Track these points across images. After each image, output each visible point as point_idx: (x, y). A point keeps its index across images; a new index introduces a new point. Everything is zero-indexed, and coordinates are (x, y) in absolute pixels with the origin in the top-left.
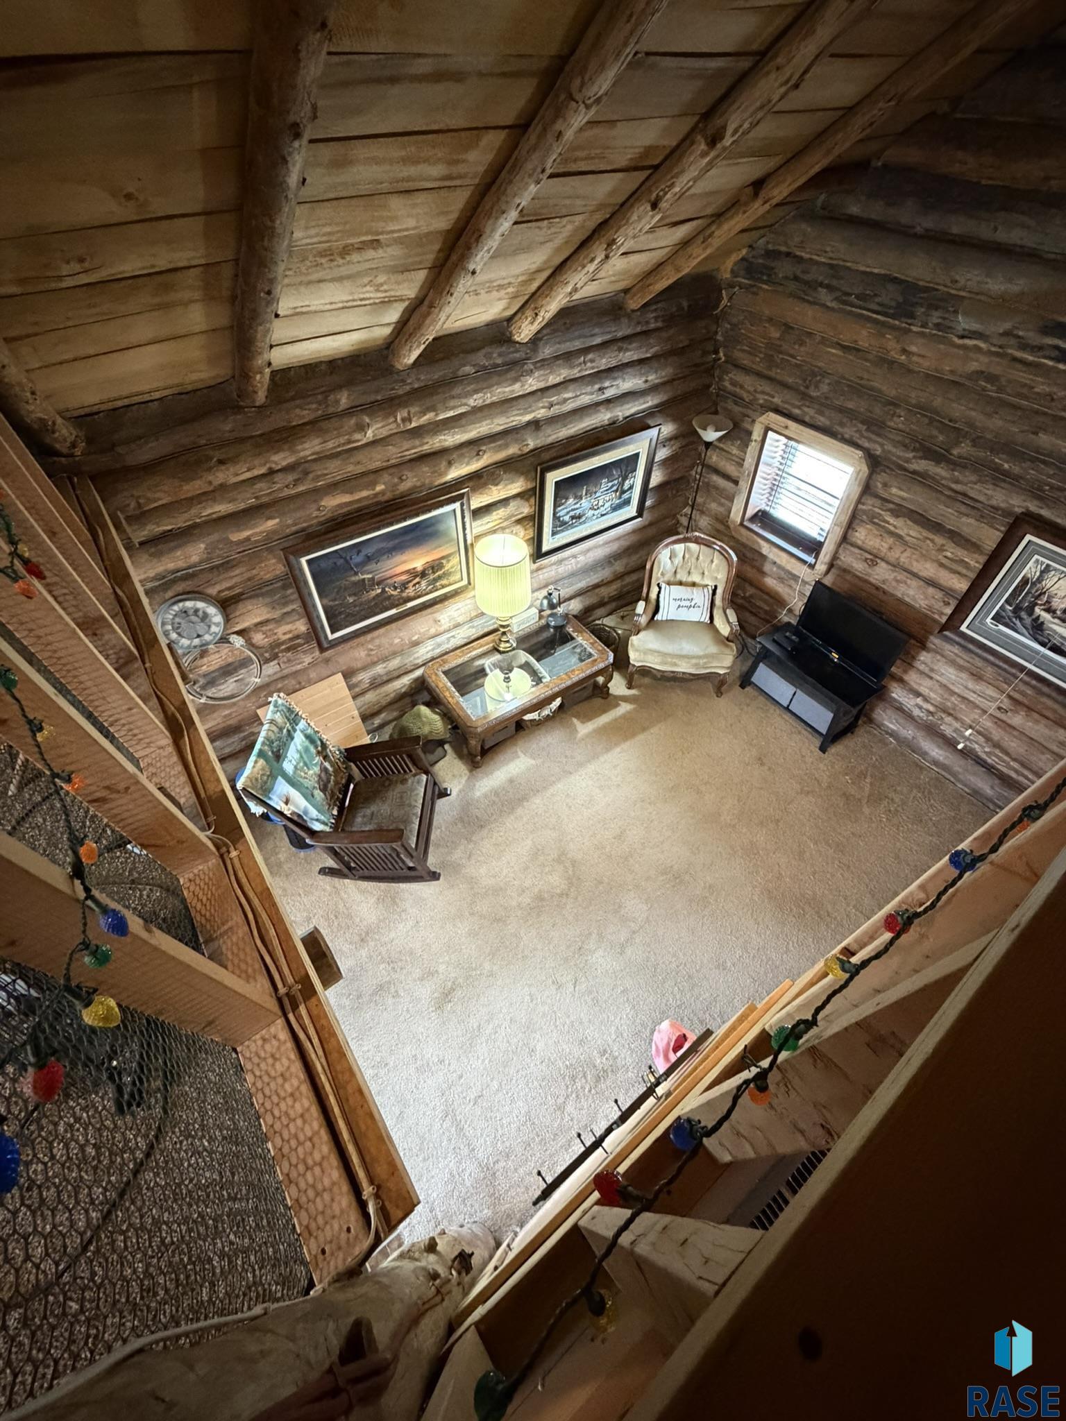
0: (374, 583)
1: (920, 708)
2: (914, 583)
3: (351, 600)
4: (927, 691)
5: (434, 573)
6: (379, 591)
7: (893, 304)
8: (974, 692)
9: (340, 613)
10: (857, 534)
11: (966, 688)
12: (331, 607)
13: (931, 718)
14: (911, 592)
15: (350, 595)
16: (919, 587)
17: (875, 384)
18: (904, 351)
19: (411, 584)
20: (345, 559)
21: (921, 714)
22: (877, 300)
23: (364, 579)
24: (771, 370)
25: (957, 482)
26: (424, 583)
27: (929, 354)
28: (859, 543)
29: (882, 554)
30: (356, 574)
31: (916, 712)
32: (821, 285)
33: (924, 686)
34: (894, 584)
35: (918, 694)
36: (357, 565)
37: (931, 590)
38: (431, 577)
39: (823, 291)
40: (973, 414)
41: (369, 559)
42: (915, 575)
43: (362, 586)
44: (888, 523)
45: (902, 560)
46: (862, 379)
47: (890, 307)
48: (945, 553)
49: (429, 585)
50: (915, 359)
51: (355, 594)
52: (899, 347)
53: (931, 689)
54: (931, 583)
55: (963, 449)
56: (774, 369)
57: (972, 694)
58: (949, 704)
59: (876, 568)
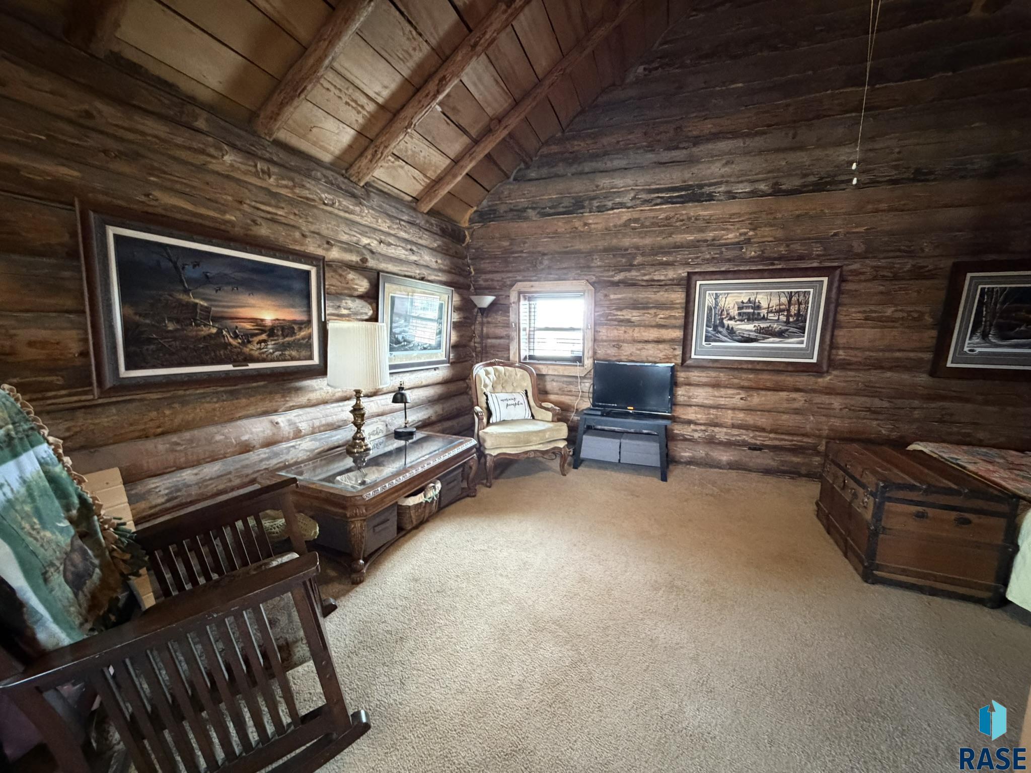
0: (208, 316)
1: (696, 431)
2: (650, 346)
3: (171, 327)
4: (694, 415)
5: (284, 336)
6: (214, 330)
7: (571, 205)
8: (722, 397)
9: (150, 341)
10: (601, 333)
11: (715, 396)
12: (138, 325)
13: (707, 434)
14: (651, 352)
15: (171, 319)
16: (653, 347)
17: (577, 247)
18: (586, 224)
19: (257, 339)
20: (175, 264)
21: (700, 435)
22: (561, 205)
23: (197, 304)
24: (508, 266)
25: (645, 275)
26: (271, 346)
27: (599, 221)
28: (604, 338)
29: (622, 338)
30: (186, 292)
31: (696, 435)
32: (527, 208)
33: (690, 414)
34: (638, 352)
35: (689, 422)
36: (190, 281)
37: (661, 346)
38: (281, 341)
39: (530, 211)
40: (635, 240)
41: (207, 280)
42: (647, 342)
43: (191, 314)
44: (617, 315)
45: (635, 335)
46: (567, 247)
47: (570, 207)
48: (659, 317)
49: (277, 350)
50: (593, 226)
51: (178, 321)
52: (582, 223)
53: (696, 413)
54: (658, 341)
55: (639, 260)
56: (510, 265)
57: (721, 399)
58: (712, 416)
59: (622, 348)
